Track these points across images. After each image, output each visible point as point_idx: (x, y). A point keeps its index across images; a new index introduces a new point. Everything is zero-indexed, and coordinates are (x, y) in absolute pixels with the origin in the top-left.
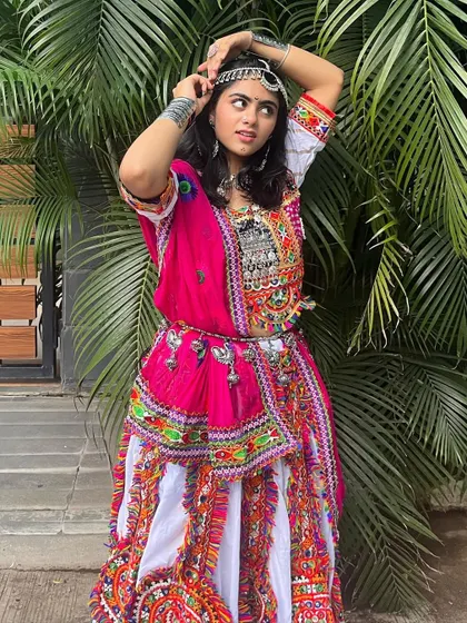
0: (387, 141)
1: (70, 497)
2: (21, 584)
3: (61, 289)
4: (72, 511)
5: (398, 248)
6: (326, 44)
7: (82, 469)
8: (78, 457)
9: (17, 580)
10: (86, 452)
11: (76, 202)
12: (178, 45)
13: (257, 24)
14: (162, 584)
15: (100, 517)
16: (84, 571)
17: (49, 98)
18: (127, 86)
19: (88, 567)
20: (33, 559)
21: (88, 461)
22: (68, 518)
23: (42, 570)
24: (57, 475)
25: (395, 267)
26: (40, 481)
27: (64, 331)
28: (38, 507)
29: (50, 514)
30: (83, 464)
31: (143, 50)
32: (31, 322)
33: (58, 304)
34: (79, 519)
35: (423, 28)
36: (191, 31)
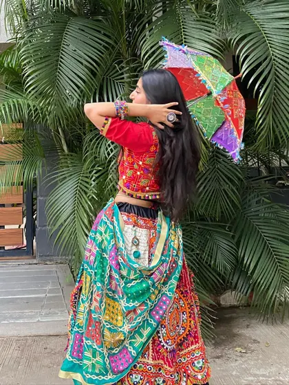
1: (42, 306)
2: (21, 342)
3: (36, 210)
4: (44, 312)
7: (48, 295)
8: (46, 290)
9: (18, 340)
10: (50, 288)
11: (44, 159)
15: (58, 314)
16: (50, 336)
17: (37, 109)
20: (25, 332)
21: (51, 291)
22: (42, 315)
23: (30, 336)
24: (35, 298)
26: (28, 301)
27: (37, 230)
28: (26, 311)
29: (33, 313)
30: (49, 293)
32: (20, 226)
33: (34, 217)
34: (47, 315)
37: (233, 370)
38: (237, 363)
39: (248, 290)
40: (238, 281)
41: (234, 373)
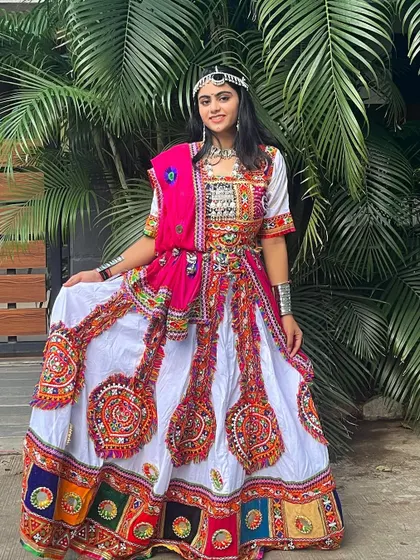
0: (312, 125)
5: (322, 202)
6: (270, 70)
12: (176, 69)
13: (227, 55)
14: (119, 386)
17: (89, 108)
18: (142, 97)
25: (321, 215)
31: (153, 73)
35: (329, 58)
36: (184, 60)
37: (383, 488)
38: (389, 481)
39: (402, 392)
40: (388, 378)
41: (384, 491)
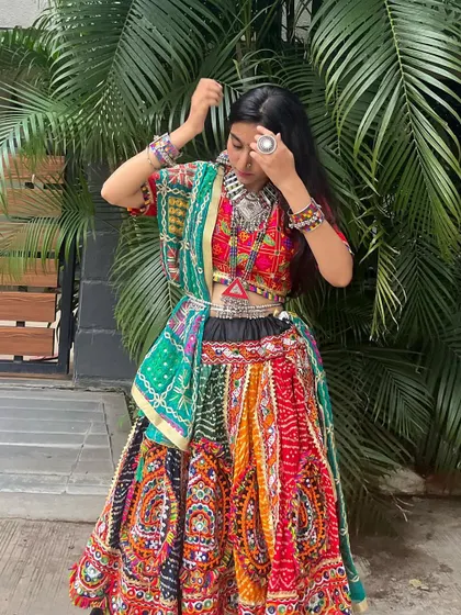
1: (74, 466)
2: (30, 530)
3: (77, 301)
4: (75, 477)
7: (86, 446)
8: (83, 437)
9: (25, 526)
10: (90, 433)
15: (98, 482)
16: (82, 523)
19: (85, 520)
20: (39, 511)
21: (91, 440)
22: (71, 482)
23: (47, 520)
24: (64, 450)
26: (50, 454)
27: (78, 333)
28: (46, 473)
29: (56, 478)
30: (87, 443)
32: (49, 324)
33: (75, 311)
34: (80, 483)
38: (414, 610)
